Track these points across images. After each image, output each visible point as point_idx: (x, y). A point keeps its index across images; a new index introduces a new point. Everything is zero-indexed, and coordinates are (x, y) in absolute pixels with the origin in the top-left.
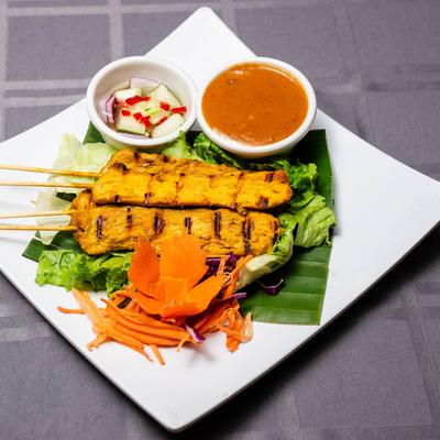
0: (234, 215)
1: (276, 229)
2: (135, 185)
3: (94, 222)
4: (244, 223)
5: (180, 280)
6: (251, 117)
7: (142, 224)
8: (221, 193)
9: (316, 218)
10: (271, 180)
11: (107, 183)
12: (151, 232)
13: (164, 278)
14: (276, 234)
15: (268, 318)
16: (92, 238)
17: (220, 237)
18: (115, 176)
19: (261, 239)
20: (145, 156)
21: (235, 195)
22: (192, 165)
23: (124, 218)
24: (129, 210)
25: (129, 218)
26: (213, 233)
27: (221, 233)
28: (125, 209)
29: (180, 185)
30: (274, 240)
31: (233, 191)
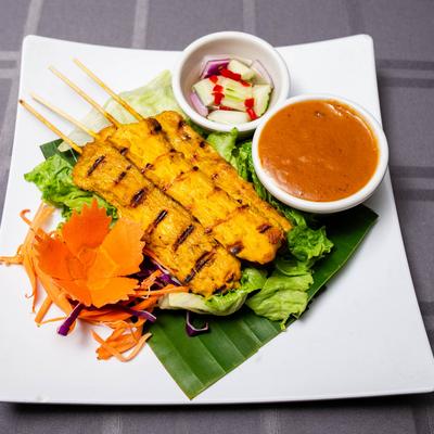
0: (205, 239)
1: (229, 281)
2: (149, 150)
3: (94, 158)
4: (206, 253)
5: (113, 262)
6: (303, 159)
7: (127, 188)
8: (210, 210)
9: (286, 296)
10: (262, 232)
11: (131, 131)
12: (128, 201)
13: (102, 249)
14: (224, 287)
15: (161, 353)
16: (83, 170)
17: (176, 250)
18: (142, 129)
19: (208, 280)
20: (187, 130)
21: (219, 222)
22: (221, 165)
23: (119, 172)
24: (129, 168)
25: (123, 175)
26: (174, 241)
27: (181, 247)
28: (127, 164)
29: (183, 176)
30: (217, 291)
31: (222, 216)
